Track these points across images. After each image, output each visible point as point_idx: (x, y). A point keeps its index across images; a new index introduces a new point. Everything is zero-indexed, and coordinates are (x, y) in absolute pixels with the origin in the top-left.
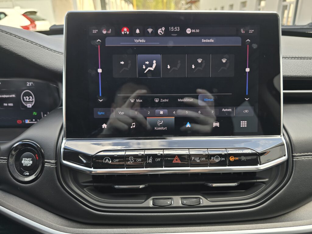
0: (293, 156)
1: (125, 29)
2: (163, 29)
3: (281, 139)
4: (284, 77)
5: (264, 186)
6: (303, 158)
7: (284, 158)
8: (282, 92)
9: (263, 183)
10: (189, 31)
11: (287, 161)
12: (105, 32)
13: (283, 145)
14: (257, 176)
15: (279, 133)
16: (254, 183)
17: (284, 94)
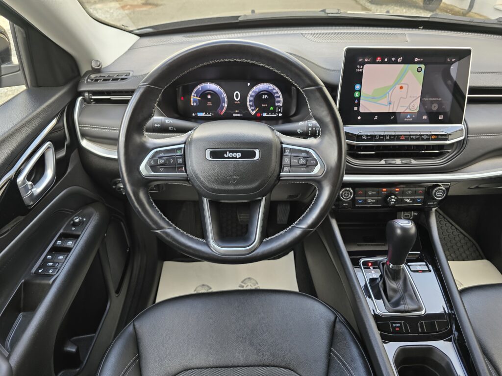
0: (468, 137)
1: (379, 59)
2: (401, 58)
3: (461, 126)
4: (469, 87)
5: (448, 154)
6: (473, 138)
7: (462, 138)
8: (467, 96)
9: (448, 152)
10: (416, 60)
11: (464, 139)
12: (366, 60)
13: (463, 130)
14: (445, 148)
15: (461, 123)
16: (443, 152)
17: (468, 97)
